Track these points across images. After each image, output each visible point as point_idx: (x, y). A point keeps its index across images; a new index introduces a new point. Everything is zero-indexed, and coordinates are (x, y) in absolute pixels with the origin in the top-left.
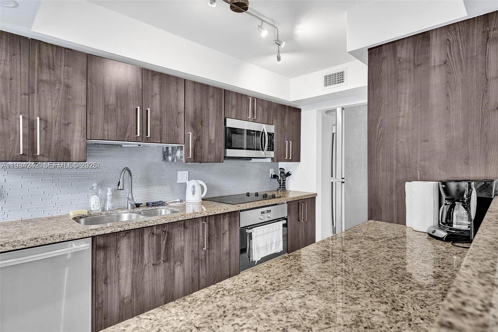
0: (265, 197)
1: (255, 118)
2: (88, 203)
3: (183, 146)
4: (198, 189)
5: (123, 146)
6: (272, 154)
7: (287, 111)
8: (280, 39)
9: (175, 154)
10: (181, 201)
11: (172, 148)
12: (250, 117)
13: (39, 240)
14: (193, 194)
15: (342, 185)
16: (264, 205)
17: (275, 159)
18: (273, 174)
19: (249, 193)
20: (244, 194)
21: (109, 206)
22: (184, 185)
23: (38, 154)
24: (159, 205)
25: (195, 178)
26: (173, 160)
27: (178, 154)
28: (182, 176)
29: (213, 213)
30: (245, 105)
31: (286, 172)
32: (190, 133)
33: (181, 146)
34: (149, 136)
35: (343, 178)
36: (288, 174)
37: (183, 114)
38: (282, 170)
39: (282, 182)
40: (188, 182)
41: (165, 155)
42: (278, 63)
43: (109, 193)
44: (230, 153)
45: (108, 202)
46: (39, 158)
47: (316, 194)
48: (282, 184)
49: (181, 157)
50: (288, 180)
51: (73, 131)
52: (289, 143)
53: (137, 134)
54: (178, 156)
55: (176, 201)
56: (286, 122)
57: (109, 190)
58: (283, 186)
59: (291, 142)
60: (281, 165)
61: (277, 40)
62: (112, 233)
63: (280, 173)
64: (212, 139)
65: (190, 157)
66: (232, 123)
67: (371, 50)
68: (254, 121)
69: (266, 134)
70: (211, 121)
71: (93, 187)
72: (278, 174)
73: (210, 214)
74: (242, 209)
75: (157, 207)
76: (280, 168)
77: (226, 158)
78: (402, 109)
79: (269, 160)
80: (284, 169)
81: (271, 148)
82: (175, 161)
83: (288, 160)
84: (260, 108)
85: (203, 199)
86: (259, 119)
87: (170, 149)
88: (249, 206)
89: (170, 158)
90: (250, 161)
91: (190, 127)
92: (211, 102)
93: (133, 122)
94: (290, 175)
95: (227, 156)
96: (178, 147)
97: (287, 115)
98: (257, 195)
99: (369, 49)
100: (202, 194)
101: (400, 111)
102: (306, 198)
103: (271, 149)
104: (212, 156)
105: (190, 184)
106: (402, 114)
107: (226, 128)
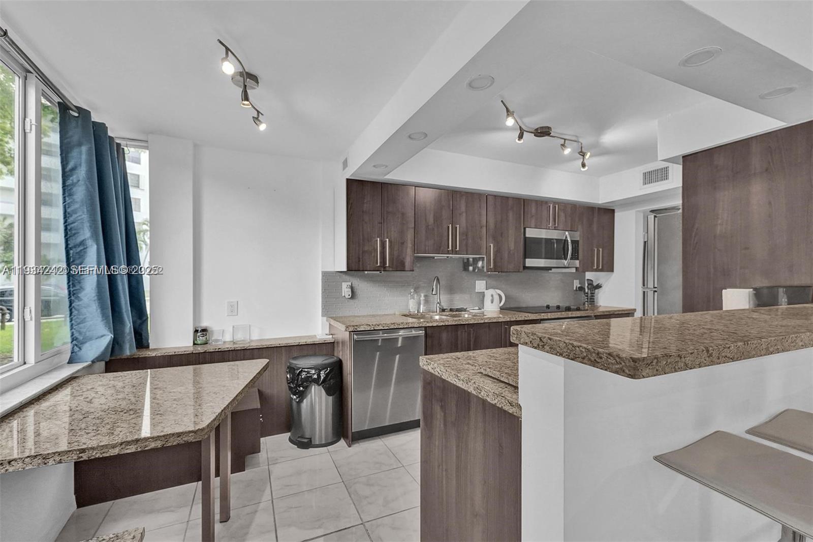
0: (568, 309)
1: (556, 225)
2: (407, 305)
3: (484, 257)
4: (496, 298)
5: (435, 258)
6: (577, 263)
7: (596, 215)
8: (584, 150)
9: (476, 264)
10: (479, 309)
11: (473, 258)
12: (551, 225)
13: (396, 324)
14: (492, 302)
15: (654, 294)
16: (567, 316)
17: (581, 270)
18: (579, 286)
19: (549, 306)
20: (543, 307)
21: (422, 309)
22: (483, 294)
23: (387, 265)
24: (461, 311)
25: (494, 288)
26: (474, 270)
27: (480, 264)
28: (480, 285)
29: (514, 319)
30: (545, 213)
31: (595, 284)
32: (492, 245)
33: (482, 257)
34: (458, 249)
35: (656, 288)
36: (599, 286)
37: (485, 228)
38: (590, 282)
39: (589, 295)
40: (486, 292)
41: (466, 265)
42: (582, 169)
43: (422, 298)
44: (530, 262)
45: (422, 306)
46: (387, 269)
47: (635, 310)
48: (589, 298)
49: (483, 267)
50: (598, 293)
51: (407, 247)
52: (598, 251)
53: (448, 248)
54: (479, 266)
55: (474, 308)
56: (595, 227)
57: (422, 295)
58: (592, 300)
59: (601, 249)
60: (589, 275)
61: (581, 152)
62: (437, 326)
63: (587, 285)
64: (512, 249)
65: (492, 267)
66: (531, 233)
67: (686, 158)
68: (555, 229)
69: (569, 241)
70: (510, 231)
71: (411, 292)
72: (585, 286)
73: (512, 320)
74: (542, 318)
75: (460, 313)
76: (588, 280)
77: (525, 268)
78: (720, 217)
79: (574, 270)
80: (592, 281)
81: (575, 256)
82: (476, 271)
83: (597, 270)
84: (562, 214)
85: (501, 309)
86: (561, 227)
87: (471, 260)
88: (550, 316)
89: (471, 268)
90: (550, 271)
91: (491, 240)
92: (511, 214)
93: (446, 238)
94: (601, 287)
95: (527, 265)
96: (480, 258)
97: (595, 219)
98: (558, 307)
99: (683, 157)
100: (500, 303)
101: (718, 218)
102: (620, 313)
103: (575, 258)
104: (511, 267)
105: (489, 293)
106: (719, 222)
107: (525, 238)
